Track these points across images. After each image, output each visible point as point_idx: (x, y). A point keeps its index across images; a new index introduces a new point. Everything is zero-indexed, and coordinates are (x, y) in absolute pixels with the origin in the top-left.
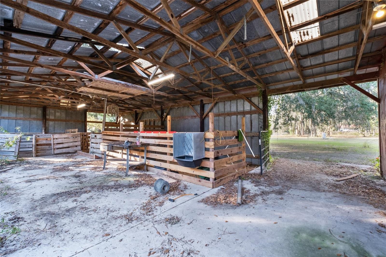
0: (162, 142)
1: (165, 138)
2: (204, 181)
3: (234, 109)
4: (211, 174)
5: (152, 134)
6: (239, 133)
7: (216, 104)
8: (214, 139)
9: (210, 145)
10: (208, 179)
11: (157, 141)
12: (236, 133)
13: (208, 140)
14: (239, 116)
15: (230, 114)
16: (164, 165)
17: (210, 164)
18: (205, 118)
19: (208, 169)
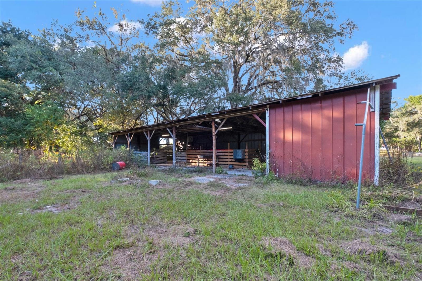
0: (226, 154)
1: (228, 152)
2: (244, 166)
3: (256, 138)
4: (247, 164)
5: (221, 151)
6: (257, 150)
7: (247, 135)
8: (248, 152)
9: (247, 154)
10: (246, 165)
11: (223, 154)
12: (256, 150)
13: (246, 152)
14: (259, 142)
15: (255, 140)
16: (227, 163)
17: (247, 160)
18: (241, 142)
19: (246, 162)
